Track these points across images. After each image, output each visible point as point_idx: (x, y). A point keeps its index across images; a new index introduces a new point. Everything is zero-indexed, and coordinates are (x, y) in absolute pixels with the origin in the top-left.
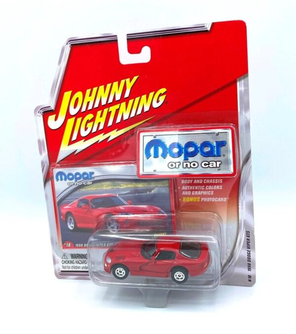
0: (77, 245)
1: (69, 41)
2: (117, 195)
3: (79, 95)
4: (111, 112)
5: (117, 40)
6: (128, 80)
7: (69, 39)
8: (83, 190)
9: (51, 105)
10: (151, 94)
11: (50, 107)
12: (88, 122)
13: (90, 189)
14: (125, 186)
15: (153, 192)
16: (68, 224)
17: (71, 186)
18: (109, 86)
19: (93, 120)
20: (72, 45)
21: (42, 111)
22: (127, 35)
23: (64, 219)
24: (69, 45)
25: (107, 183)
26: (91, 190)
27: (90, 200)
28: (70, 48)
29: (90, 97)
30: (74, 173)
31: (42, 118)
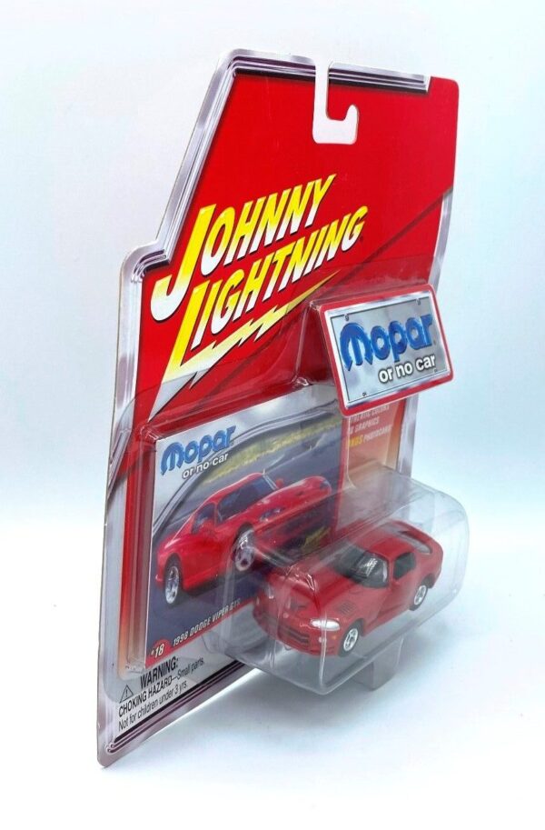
0: (177, 641)
1: (235, 59)
2: (264, 473)
3: (228, 215)
4: (276, 263)
5: (313, 79)
6: (318, 182)
7: (235, 51)
8: (209, 481)
9: (165, 248)
10: (346, 218)
11: (162, 252)
12: (232, 291)
13: (220, 475)
14: (279, 446)
15: (318, 444)
16: (167, 590)
17: (190, 476)
18: (286, 193)
19: (241, 285)
20: (238, 71)
21: (143, 267)
22: (331, 70)
23: (160, 580)
24: (231, 71)
25: (252, 448)
26: (223, 476)
27: (216, 503)
28: (232, 79)
29: (248, 224)
30: (198, 440)
31: (140, 285)
